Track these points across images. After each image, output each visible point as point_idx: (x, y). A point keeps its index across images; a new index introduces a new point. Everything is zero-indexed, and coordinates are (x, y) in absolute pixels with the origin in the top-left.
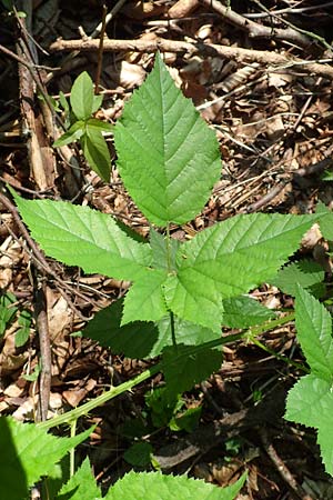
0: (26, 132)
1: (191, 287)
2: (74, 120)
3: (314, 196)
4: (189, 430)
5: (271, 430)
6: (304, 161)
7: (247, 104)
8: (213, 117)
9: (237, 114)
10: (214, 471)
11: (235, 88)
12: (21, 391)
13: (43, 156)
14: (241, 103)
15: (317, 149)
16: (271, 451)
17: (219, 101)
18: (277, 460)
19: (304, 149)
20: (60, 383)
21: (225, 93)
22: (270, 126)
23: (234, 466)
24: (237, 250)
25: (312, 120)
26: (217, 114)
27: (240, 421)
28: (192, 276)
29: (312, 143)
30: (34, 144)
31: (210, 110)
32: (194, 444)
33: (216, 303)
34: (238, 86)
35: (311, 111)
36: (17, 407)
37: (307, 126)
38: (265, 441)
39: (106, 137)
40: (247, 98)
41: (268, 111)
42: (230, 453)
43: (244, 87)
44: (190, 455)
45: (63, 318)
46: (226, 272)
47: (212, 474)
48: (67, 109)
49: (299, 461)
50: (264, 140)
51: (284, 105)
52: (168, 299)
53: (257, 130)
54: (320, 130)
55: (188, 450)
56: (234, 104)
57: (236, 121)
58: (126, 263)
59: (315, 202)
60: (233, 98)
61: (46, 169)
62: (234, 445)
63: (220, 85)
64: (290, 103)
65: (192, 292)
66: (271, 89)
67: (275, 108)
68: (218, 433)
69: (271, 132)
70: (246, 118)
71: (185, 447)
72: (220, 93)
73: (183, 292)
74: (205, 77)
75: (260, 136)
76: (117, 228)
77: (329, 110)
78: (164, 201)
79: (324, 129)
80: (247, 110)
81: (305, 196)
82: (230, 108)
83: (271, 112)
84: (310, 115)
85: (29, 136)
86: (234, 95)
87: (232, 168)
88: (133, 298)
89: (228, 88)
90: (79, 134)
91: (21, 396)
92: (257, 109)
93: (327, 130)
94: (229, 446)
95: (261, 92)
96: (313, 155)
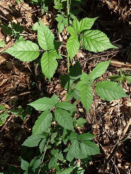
0: (127, 63)
1: (83, 86)
2: (126, 75)
3: (85, 128)
4: (41, 75)
5: (33, 94)
6: (95, 130)
7: (115, 121)
8: (115, 111)
9: (114, 118)
10: (28, 77)
11: (121, 120)
12: (65, 39)
13: (119, 65)
14: (116, 120)
15: (97, 135)
16: (29, 92)
17: (119, 114)
18: (26, 93)
19: (98, 132)
20: (64, 49)
21: (120, 117)
22: (107, 125)
23: (28, 82)
24: (87, 96)
25: (105, 137)
26: (115, 112)
27: (39, 87)
28: (85, 87)
29: (99, 134)
30: (123, 64)
31: (117, 111)
32: (38, 75)
33: (80, 89)
34: (121, 121)
35: (107, 138)
36: (62, 37)
37: (104, 135)
38: (31, 92)
39: (119, 81)
40: (117, 122)
41: (112, 126)
42: (32, 83)
43: (121, 122)
44: (36, 73)
45: (79, 55)
46: (84, 93)
47: (28, 76)
48: (130, 74)
49: (23, 98)
50: (104, 122)
51: (112, 131)
52: (83, 81)
53: (107, 121)
54: (101, 138)
55: (37, 73)
56: (117, 118)
57: (112, 117)
58: (92, 76)
59: (83, 128)
60: (118, 118)
61: (116, 64)
62: (33, 84)
63: (123, 116)
64: (112, 133)
65: (82, 86)
66: (117, 130)
67: (112, 129)
68: (38, 81)
69: (105, 125)
70: (111, 120)
71: (38, 73)
72: (121, 115)
73: (83, 84)
74: (127, 113)
75: (105, 121)
76: (99, 76)
77: (106, 143)
78: (100, 87)
79: (101, 139)
80: (114, 120)
81: (86, 126)
82: (116, 116)
83: (111, 127)
84: (106, 137)
85: (125, 63)
86: (119, 119)
87: (100, 111)
88: (86, 75)
89: (122, 118)
90: (122, 75)
91: (64, 39)
92: (113, 123)
93: (101, 140)
94: (34, 83)
95: (117, 127)
96: (95, 133)
